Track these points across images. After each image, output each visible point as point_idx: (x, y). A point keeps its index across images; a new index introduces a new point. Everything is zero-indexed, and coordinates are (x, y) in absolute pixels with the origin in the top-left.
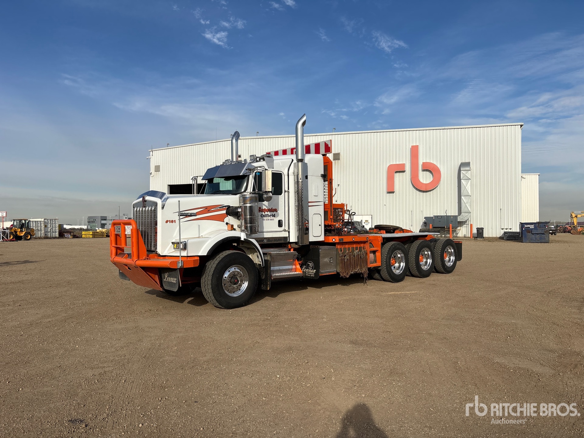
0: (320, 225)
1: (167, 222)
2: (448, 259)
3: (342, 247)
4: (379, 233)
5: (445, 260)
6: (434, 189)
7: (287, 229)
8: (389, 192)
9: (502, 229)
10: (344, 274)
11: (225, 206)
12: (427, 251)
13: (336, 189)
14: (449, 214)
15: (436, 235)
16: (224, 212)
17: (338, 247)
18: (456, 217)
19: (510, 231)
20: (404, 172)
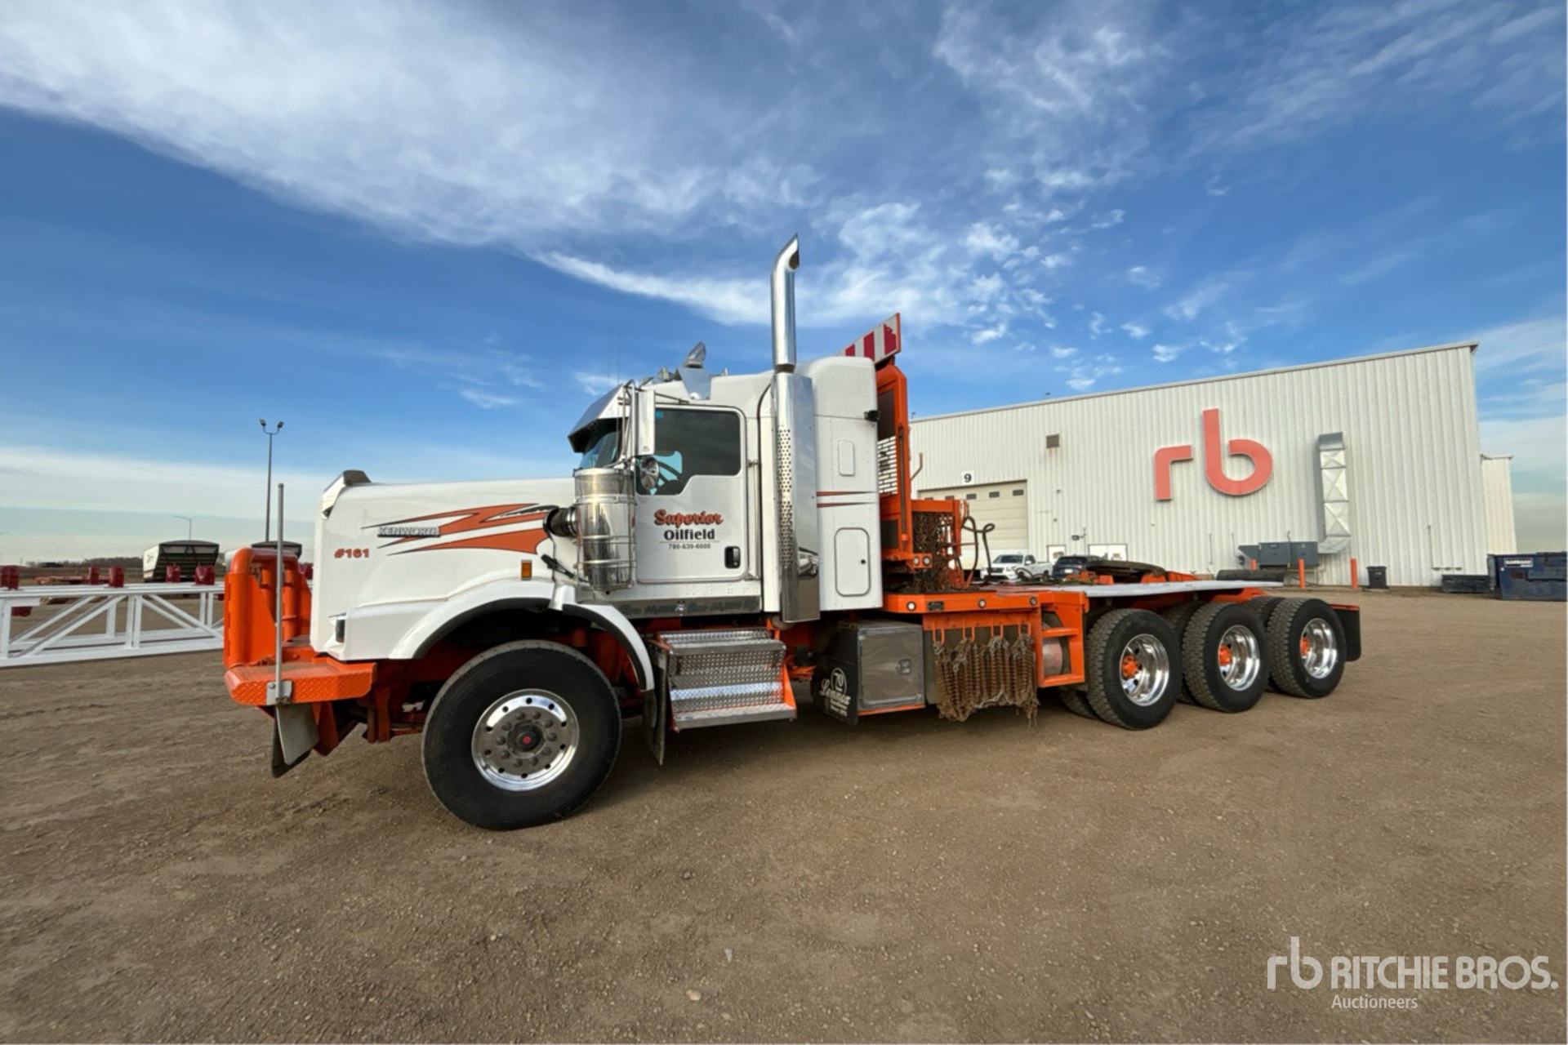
0: (863, 562)
1: (339, 554)
2: (1315, 655)
3: (943, 626)
4: (1096, 581)
5: (1304, 657)
6: (1257, 491)
7: (753, 572)
8: (1162, 501)
9: (1437, 569)
10: (952, 712)
11: (541, 508)
12: (1242, 634)
13: (921, 456)
14: (1296, 539)
15: (1269, 588)
16: (538, 524)
17: (930, 625)
18: (1312, 546)
19: (1457, 573)
20: (1189, 460)
